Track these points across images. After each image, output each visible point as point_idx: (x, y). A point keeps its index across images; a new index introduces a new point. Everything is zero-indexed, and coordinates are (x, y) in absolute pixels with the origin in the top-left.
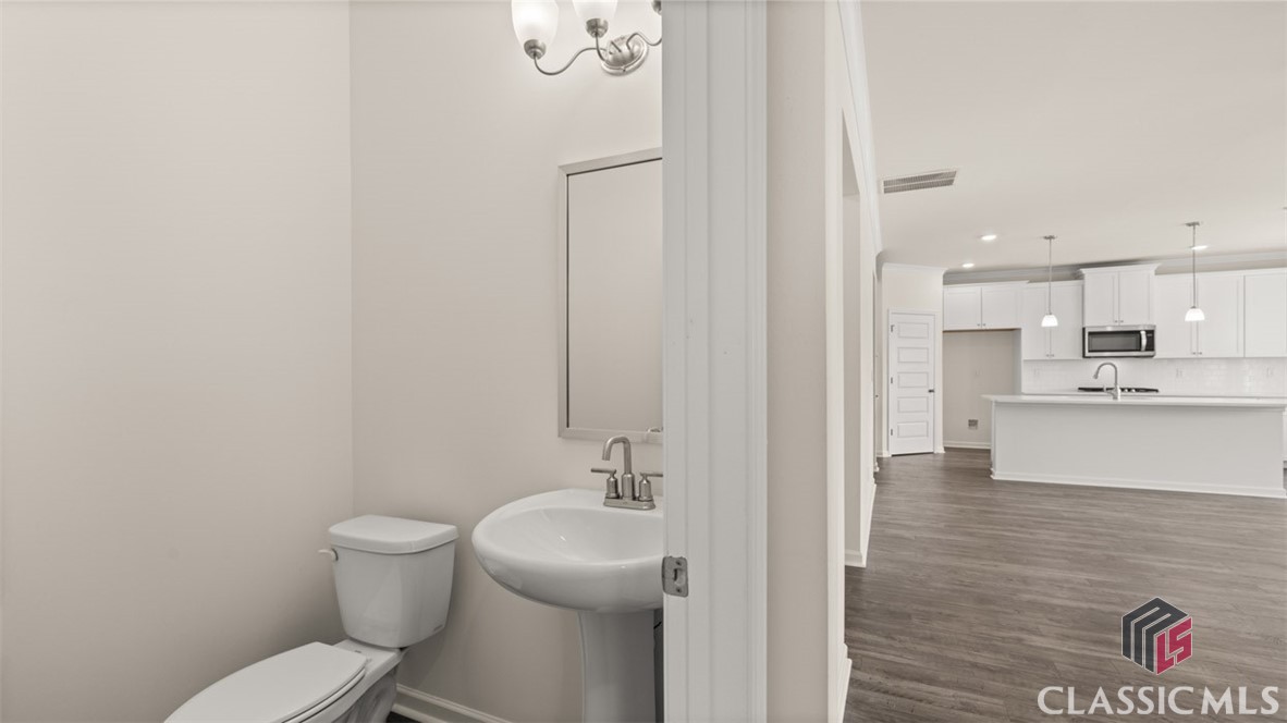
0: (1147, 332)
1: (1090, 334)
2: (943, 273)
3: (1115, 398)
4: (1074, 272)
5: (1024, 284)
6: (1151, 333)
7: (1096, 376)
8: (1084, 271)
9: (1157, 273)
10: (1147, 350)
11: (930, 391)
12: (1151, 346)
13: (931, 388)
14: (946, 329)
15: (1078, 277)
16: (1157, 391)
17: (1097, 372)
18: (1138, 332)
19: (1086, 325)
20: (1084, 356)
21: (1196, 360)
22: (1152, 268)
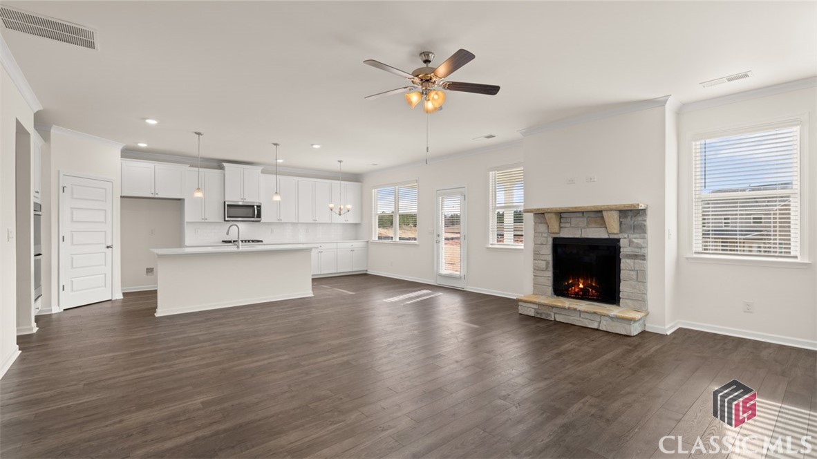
0: (258, 206)
1: (228, 205)
2: (121, 147)
3: (238, 247)
4: (219, 164)
5: (186, 167)
6: (259, 207)
7: (228, 234)
8: (225, 164)
9: (262, 172)
10: (257, 217)
11: (108, 247)
12: (259, 216)
13: (110, 244)
14: (123, 195)
15: (222, 168)
16: (262, 241)
17: (228, 231)
18: (253, 206)
19: (226, 200)
20: (225, 220)
21: (280, 223)
22: (260, 169)
